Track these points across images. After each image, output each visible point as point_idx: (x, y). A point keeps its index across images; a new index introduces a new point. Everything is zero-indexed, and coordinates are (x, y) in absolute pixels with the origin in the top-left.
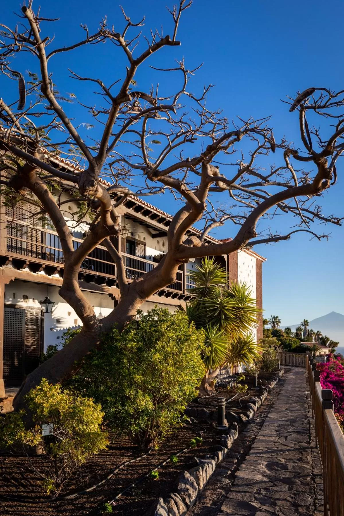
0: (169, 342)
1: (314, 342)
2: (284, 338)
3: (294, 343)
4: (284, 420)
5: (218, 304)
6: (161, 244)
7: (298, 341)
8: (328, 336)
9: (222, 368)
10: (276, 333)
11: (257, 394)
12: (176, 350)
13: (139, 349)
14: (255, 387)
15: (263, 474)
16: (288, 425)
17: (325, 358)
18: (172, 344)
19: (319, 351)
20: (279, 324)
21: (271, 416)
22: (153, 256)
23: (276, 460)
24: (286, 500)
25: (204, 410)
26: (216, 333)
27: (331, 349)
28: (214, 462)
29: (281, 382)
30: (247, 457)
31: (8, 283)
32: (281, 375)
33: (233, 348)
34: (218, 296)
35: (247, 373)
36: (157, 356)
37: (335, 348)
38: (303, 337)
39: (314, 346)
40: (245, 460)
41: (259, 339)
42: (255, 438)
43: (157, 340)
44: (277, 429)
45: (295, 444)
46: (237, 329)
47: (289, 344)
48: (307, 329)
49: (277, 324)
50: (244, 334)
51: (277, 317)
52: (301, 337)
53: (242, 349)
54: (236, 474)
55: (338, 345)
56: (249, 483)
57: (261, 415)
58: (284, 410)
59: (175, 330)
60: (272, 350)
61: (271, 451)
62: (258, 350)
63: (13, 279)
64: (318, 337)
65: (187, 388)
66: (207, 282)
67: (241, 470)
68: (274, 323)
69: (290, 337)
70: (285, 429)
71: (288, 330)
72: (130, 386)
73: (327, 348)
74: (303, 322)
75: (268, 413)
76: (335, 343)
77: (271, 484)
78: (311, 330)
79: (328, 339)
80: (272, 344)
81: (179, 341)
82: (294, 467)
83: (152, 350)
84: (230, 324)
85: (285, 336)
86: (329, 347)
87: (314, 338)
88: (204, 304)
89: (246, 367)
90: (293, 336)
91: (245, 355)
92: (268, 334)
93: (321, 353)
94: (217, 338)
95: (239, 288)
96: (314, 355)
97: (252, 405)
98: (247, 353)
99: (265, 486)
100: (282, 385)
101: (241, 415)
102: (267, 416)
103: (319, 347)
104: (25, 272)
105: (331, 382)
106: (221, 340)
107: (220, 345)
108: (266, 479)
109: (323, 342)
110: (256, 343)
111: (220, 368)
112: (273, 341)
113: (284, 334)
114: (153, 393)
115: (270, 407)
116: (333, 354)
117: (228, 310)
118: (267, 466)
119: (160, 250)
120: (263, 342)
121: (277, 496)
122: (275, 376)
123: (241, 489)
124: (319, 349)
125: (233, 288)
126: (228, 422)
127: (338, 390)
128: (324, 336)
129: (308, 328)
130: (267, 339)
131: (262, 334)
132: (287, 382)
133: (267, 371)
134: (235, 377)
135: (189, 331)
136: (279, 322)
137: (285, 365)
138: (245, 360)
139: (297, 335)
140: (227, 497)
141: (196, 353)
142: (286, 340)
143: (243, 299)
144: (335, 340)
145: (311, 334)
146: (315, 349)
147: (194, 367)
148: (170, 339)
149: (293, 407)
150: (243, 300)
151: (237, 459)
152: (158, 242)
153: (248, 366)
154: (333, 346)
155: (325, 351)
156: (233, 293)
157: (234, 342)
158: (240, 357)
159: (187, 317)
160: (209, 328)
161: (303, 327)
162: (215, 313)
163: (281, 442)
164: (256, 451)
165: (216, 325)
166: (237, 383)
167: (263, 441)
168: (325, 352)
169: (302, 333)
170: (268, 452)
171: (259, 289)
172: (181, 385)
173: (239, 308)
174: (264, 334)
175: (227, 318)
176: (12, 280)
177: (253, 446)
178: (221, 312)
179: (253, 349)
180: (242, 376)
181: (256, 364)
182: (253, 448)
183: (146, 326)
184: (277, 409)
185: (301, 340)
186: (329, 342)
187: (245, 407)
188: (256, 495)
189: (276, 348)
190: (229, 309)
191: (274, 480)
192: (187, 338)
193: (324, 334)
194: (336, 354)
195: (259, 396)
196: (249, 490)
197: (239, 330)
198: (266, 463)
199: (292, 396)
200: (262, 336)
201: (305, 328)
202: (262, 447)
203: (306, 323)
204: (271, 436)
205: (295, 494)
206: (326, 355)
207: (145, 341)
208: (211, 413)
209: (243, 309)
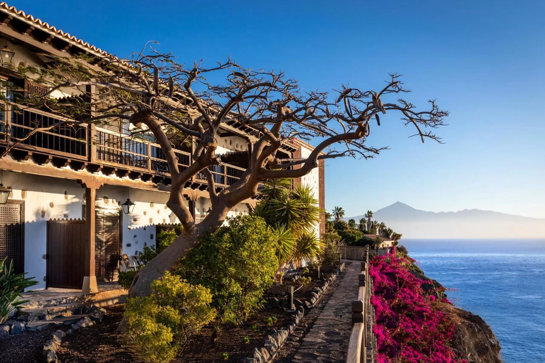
0: (253, 243)
1: (378, 234)
2: (348, 230)
3: (358, 236)
4: (341, 305)
5: (285, 205)
6: (229, 142)
7: (361, 233)
8: (391, 228)
9: (288, 262)
10: (339, 226)
11: (319, 285)
12: (258, 248)
13: (231, 248)
14: (317, 279)
15: (323, 339)
16: (344, 308)
17: (388, 251)
18: (255, 244)
19: (382, 244)
20: (343, 216)
21: (330, 302)
22: (221, 154)
23: (332, 330)
24: (337, 350)
25: (274, 299)
26: (284, 231)
27: (394, 241)
28: (287, 332)
29: (341, 276)
30: (311, 330)
31: (98, 188)
32: (341, 268)
33: (298, 244)
34: (285, 197)
35: (310, 266)
36: (245, 253)
37: (398, 241)
38: (367, 229)
39: (378, 238)
40: (310, 331)
41: (321, 234)
42: (317, 318)
43: (244, 241)
44: (335, 311)
45: (347, 320)
46: (302, 228)
47: (353, 237)
48: (371, 221)
49: (341, 216)
50: (308, 231)
51: (341, 209)
52: (365, 229)
53: (306, 244)
54: (303, 339)
55: (401, 237)
56: (312, 344)
57: (322, 302)
58: (341, 297)
59: (257, 233)
60: (333, 244)
61: (329, 325)
62: (320, 245)
63: (103, 184)
64: (382, 229)
65: (267, 277)
66: (275, 184)
67: (307, 337)
68: (337, 214)
69: (353, 229)
70: (341, 311)
71: (352, 221)
72: (225, 276)
73: (390, 240)
74: (367, 213)
75: (328, 300)
76: (398, 235)
77: (327, 343)
78: (375, 222)
79: (391, 231)
80: (334, 239)
81: (261, 242)
82: (344, 334)
83: (241, 249)
84: (295, 223)
85: (349, 228)
86: (393, 240)
87: (377, 230)
88: (273, 205)
89: (309, 261)
90: (357, 228)
91: (308, 251)
92: (330, 228)
93: (384, 246)
94: (284, 236)
95: (303, 190)
96: (377, 248)
97: (315, 294)
98: (311, 248)
99: (323, 345)
100: (342, 278)
101: (306, 302)
102: (327, 303)
103: (382, 239)
104: (113, 178)
105: (387, 274)
106: (288, 237)
107: (287, 242)
108: (324, 341)
109: (386, 234)
110: (319, 239)
111: (287, 262)
112: (335, 236)
113: (348, 226)
114: (241, 281)
115: (329, 296)
116: (396, 246)
117: (293, 210)
118: (325, 334)
119: (228, 148)
120: (325, 237)
121: (331, 349)
122: (336, 269)
123: (307, 347)
124: (382, 242)
125: (298, 189)
126: (295, 306)
127: (392, 282)
128: (387, 228)
129: (372, 219)
130: (329, 233)
131: (325, 227)
132: (347, 275)
133: (329, 265)
134: (299, 271)
135: (267, 234)
136: (343, 213)
137: (347, 259)
138: (309, 255)
139: (361, 227)
140: (297, 352)
141: (273, 250)
142: (350, 232)
143: (307, 200)
144: (398, 232)
145: (375, 226)
146: (378, 242)
147: (272, 261)
148: (253, 239)
149: (350, 295)
150: (307, 202)
151: (304, 331)
152: (226, 141)
153: (312, 260)
154: (395, 238)
155: (388, 243)
156: (298, 195)
157: (299, 238)
158: (305, 252)
159: (265, 222)
160: (277, 226)
161: (367, 219)
162: (282, 214)
163: (337, 319)
164: (318, 326)
165: (284, 224)
166: (302, 276)
167: (323, 319)
168: (388, 245)
169: (366, 225)
170: (327, 326)
171: (322, 185)
172: (262, 275)
173: (303, 209)
174: (326, 228)
175: (293, 217)
176: (101, 185)
177: (315, 323)
178: (288, 212)
179: (316, 245)
180: (306, 269)
181: (319, 258)
182: (315, 324)
183: (236, 230)
184: (335, 297)
185: (365, 232)
186: (392, 234)
187: (309, 295)
188: (318, 350)
189: (337, 243)
190: (295, 210)
191: (329, 341)
192: (266, 238)
193: (388, 226)
194: (400, 247)
195: (321, 287)
196: (312, 347)
197: (304, 228)
198: (324, 332)
199: (350, 286)
200: (325, 231)
201: (369, 219)
202: (322, 323)
203: (370, 214)
204: (330, 316)
205: (343, 348)
206: (389, 248)
207: (234, 241)
208: (281, 302)
209: (306, 209)
